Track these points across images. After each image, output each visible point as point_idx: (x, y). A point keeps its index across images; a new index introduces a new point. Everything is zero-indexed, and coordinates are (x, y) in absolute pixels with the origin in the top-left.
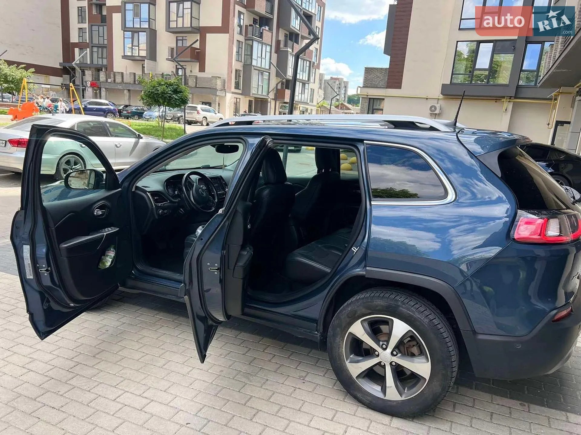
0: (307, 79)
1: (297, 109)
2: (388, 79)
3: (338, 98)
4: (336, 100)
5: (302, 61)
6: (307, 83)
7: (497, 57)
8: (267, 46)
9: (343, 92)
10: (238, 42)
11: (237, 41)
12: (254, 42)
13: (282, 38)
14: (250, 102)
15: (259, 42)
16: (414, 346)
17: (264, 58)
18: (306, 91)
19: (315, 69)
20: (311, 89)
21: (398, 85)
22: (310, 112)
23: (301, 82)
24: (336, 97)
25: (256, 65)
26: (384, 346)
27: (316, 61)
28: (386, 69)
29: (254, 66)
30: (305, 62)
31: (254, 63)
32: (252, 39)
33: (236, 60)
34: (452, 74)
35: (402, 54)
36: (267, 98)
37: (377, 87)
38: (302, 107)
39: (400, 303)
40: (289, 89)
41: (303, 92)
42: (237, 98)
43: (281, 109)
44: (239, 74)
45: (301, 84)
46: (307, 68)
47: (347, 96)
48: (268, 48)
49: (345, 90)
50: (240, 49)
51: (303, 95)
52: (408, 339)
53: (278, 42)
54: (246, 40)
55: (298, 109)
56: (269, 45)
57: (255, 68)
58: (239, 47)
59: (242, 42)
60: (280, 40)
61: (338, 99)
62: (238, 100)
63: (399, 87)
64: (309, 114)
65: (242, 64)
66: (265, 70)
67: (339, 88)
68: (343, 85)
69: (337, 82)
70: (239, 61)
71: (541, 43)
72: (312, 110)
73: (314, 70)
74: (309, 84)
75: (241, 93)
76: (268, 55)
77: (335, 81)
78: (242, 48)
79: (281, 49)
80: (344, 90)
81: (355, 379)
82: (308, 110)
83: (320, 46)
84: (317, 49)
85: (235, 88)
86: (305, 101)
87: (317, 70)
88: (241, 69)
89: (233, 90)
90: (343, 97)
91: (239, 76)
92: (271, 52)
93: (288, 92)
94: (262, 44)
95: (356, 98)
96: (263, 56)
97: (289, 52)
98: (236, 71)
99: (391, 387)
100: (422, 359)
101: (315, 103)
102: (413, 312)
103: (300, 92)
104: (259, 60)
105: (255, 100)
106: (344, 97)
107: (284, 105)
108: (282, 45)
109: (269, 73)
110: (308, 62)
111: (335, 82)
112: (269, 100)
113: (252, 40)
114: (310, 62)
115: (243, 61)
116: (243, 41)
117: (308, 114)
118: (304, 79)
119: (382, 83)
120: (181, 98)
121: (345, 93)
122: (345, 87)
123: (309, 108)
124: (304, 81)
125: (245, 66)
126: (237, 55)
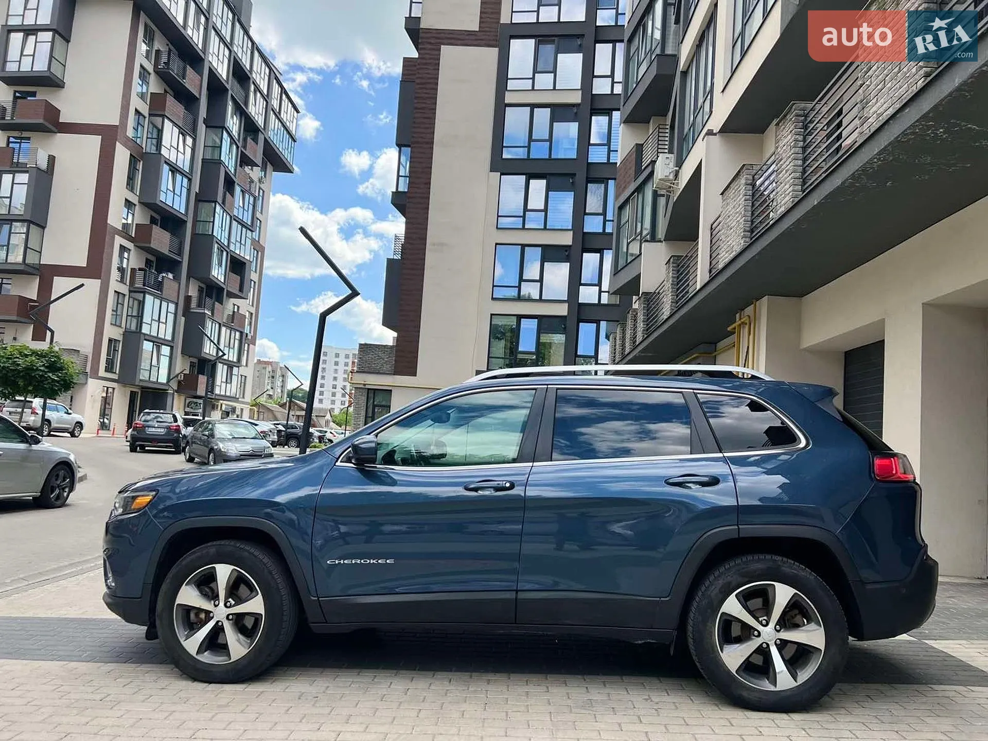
0: (235, 360)
1: (217, 408)
2: (395, 361)
3: (271, 394)
4: (268, 396)
5: (228, 331)
6: (235, 366)
7: (545, 338)
8: (170, 304)
9: (279, 383)
10: (116, 294)
11: (115, 291)
12: (147, 296)
13: (193, 292)
14: (133, 395)
15: (155, 296)
16: (796, 615)
17: (162, 323)
18: (234, 378)
19: (249, 345)
20: (242, 376)
21: (411, 370)
22: (239, 413)
23: (225, 364)
24: (268, 393)
25: (149, 333)
26: (764, 622)
27: (250, 333)
28: (392, 347)
29: (145, 334)
30: (233, 333)
31: (145, 329)
32: (142, 290)
33: (111, 324)
34: (489, 357)
35: (415, 327)
36: (166, 388)
37: (378, 373)
38: (225, 405)
39: (779, 563)
40: (204, 375)
41: (229, 380)
42: (108, 388)
43: (188, 407)
44: (115, 347)
45: (225, 367)
46: (237, 343)
47: (286, 391)
48: (172, 307)
49: (283, 381)
50: (119, 305)
51: (229, 385)
52: (794, 606)
53: (188, 299)
54: (130, 291)
55: (219, 408)
56: (172, 302)
57: (147, 337)
58: (118, 303)
59: (124, 295)
60: (190, 296)
61: (270, 396)
62: (110, 390)
63: (414, 374)
64: (238, 417)
65: (121, 331)
66: (164, 342)
67: (273, 377)
68: (279, 373)
69: (269, 368)
70: (115, 325)
71: (596, 323)
72: (242, 409)
73: (246, 345)
74: (238, 367)
75: (117, 378)
76: (171, 317)
77: (265, 366)
78: (123, 305)
79: (192, 310)
80: (281, 380)
81: (735, 674)
82: (237, 410)
83: (256, 308)
84: (252, 314)
85: (106, 371)
86: (233, 394)
87: (251, 345)
88: (121, 338)
89: (102, 372)
90: (280, 391)
91: (115, 350)
92: (176, 314)
93: (202, 379)
94: (162, 299)
95: (300, 395)
96: (163, 319)
97: (207, 316)
98: (110, 340)
99: (782, 671)
100: (813, 626)
101: (248, 398)
102: (795, 570)
103: (224, 380)
104: (155, 325)
105: (142, 391)
106: (282, 391)
107: (195, 400)
108: (194, 304)
109: (172, 347)
110: (238, 334)
111: (265, 368)
112: (170, 391)
113: (144, 293)
114: (241, 333)
115: (123, 325)
116: (126, 292)
117: (235, 416)
118: (231, 359)
119: (387, 367)
120: (62, 380)
121: (282, 386)
122: (283, 376)
123: (238, 406)
124: (233, 362)
125: (127, 334)
126: (112, 315)
